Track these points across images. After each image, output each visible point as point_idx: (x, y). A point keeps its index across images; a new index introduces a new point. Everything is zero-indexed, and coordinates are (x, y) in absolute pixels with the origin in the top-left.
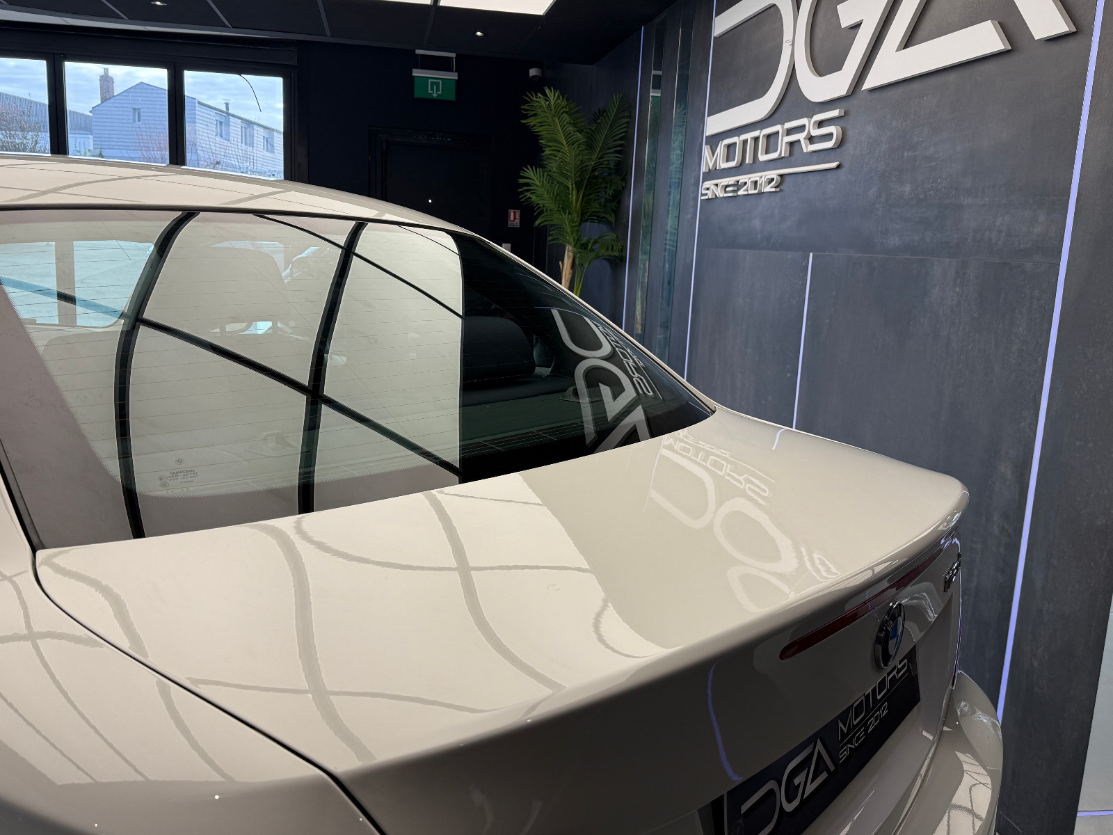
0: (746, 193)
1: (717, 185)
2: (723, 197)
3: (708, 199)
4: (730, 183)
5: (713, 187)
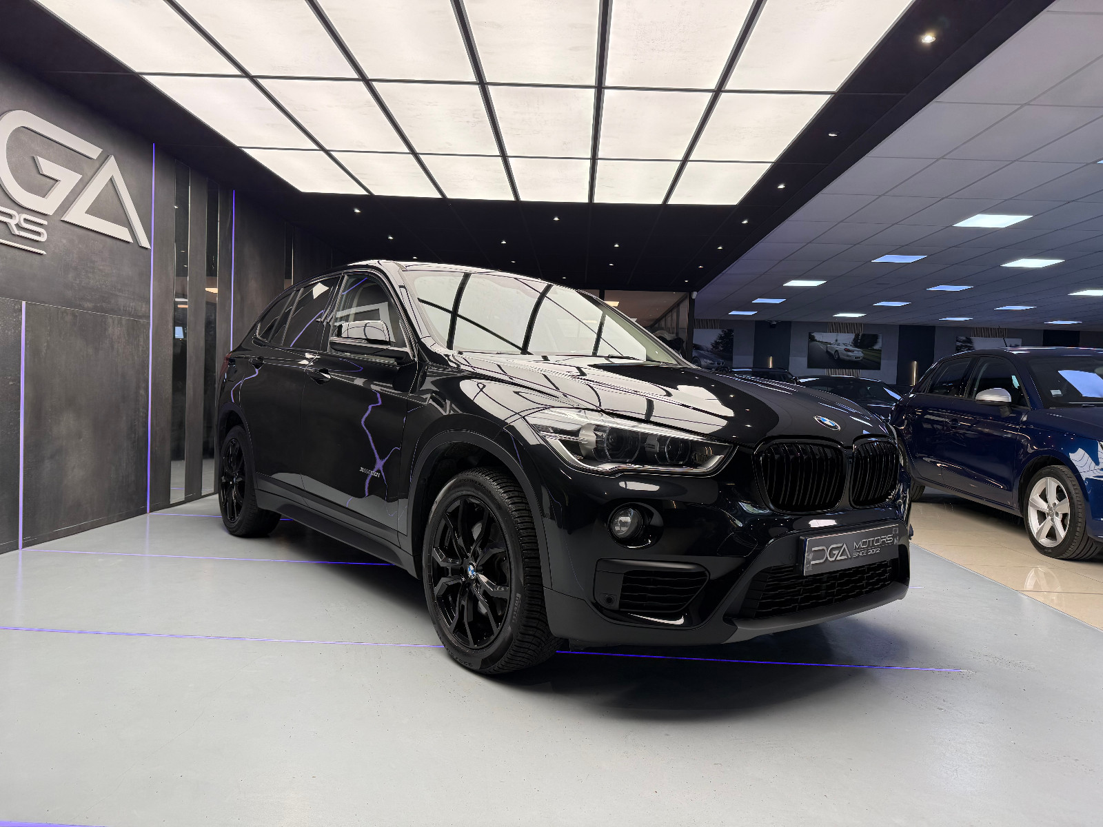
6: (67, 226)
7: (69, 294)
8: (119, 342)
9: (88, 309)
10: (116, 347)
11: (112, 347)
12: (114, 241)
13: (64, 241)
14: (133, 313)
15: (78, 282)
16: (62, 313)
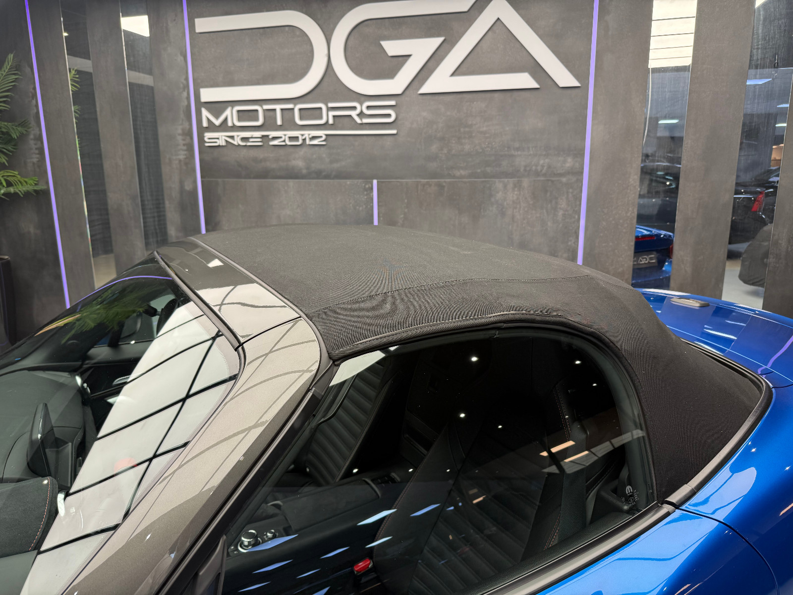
0: (283, 144)
1: (232, 137)
2: (246, 146)
3: (219, 146)
4: (254, 136)
5: (224, 138)
6: (429, 97)
7: (433, 166)
8: (516, 208)
9: (462, 177)
10: (509, 212)
11: (503, 214)
12: (509, 94)
13: (424, 114)
14: (544, 171)
15: (446, 152)
16: (424, 185)
